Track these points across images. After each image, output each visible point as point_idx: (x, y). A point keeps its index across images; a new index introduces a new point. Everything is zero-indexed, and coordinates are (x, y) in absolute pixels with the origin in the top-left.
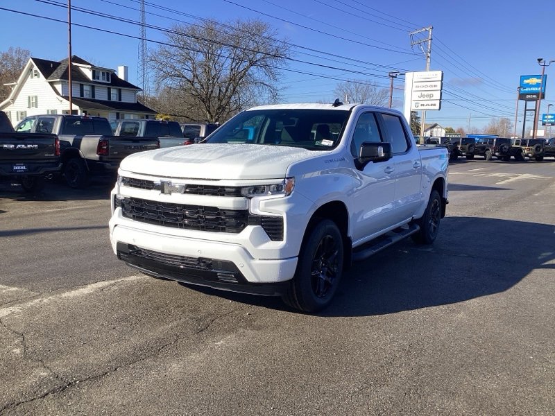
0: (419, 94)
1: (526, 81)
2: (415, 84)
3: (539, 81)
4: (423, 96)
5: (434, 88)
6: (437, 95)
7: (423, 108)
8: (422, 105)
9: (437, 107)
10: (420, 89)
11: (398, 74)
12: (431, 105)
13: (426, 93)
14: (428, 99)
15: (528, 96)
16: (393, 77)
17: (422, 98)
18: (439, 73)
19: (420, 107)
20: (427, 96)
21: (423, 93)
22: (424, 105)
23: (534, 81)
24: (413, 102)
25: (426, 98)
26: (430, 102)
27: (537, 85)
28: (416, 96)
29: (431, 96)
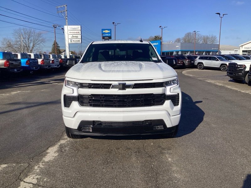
0: (72, 36)
1: (104, 31)
2: (69, 31)
3: (109, 31)
4: (73, 37)
5: (78, 33)
6: (80, 36)
7: (74, 42)
8: (73, 41)
9: (80, 42)
10: (71, 33)
11: (57, 26)
12: (78, 41)
13: (75, 35)
14: (76, 38)
15: (105, 38)
16: (55, 27)
17: (73, 38)
18: (80, 26)
19: (73, 42)
20: (75, 37)
21: (73, 35)
22: (74, 41)
23: (107, 31)
24: (69, 40)
25: (75, 38)
26: (77, 40)
27: (108, 33)
28: (70, 36)
29: (77, 37)
